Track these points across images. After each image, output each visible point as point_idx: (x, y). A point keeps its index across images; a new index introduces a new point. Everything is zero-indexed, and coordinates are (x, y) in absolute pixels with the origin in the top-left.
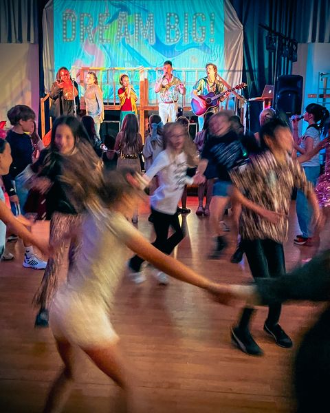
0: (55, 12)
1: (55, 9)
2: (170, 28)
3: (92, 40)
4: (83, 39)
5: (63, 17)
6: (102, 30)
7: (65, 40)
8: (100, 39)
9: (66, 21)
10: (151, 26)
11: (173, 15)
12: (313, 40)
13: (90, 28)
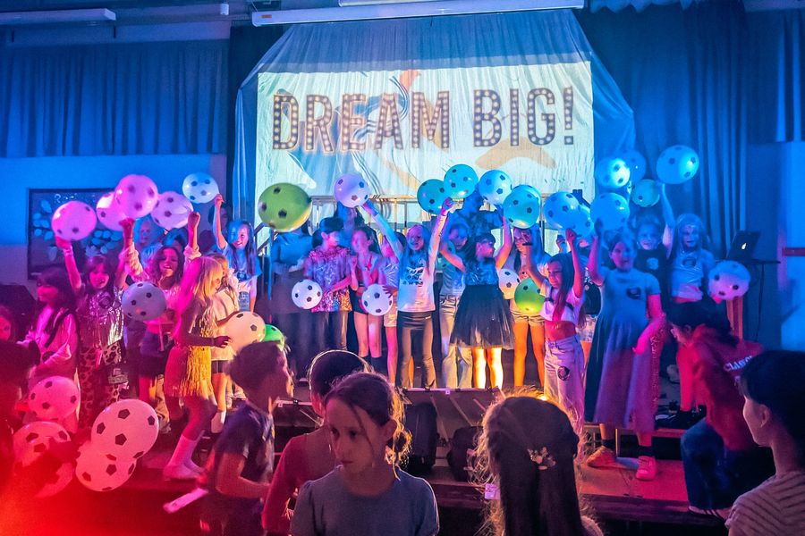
0: (259, 94)
1: (259, 88)
2: (483, 119)
3: (330, 145)
4: (312, 144)
5: (275, 103)
6: (348, 127)
7: (277, 146)
8: (344, 143)
9: (279, 110)
10: (443, 117)
11: (487, 94)
12: (790, 137)
13: (325, 124)
